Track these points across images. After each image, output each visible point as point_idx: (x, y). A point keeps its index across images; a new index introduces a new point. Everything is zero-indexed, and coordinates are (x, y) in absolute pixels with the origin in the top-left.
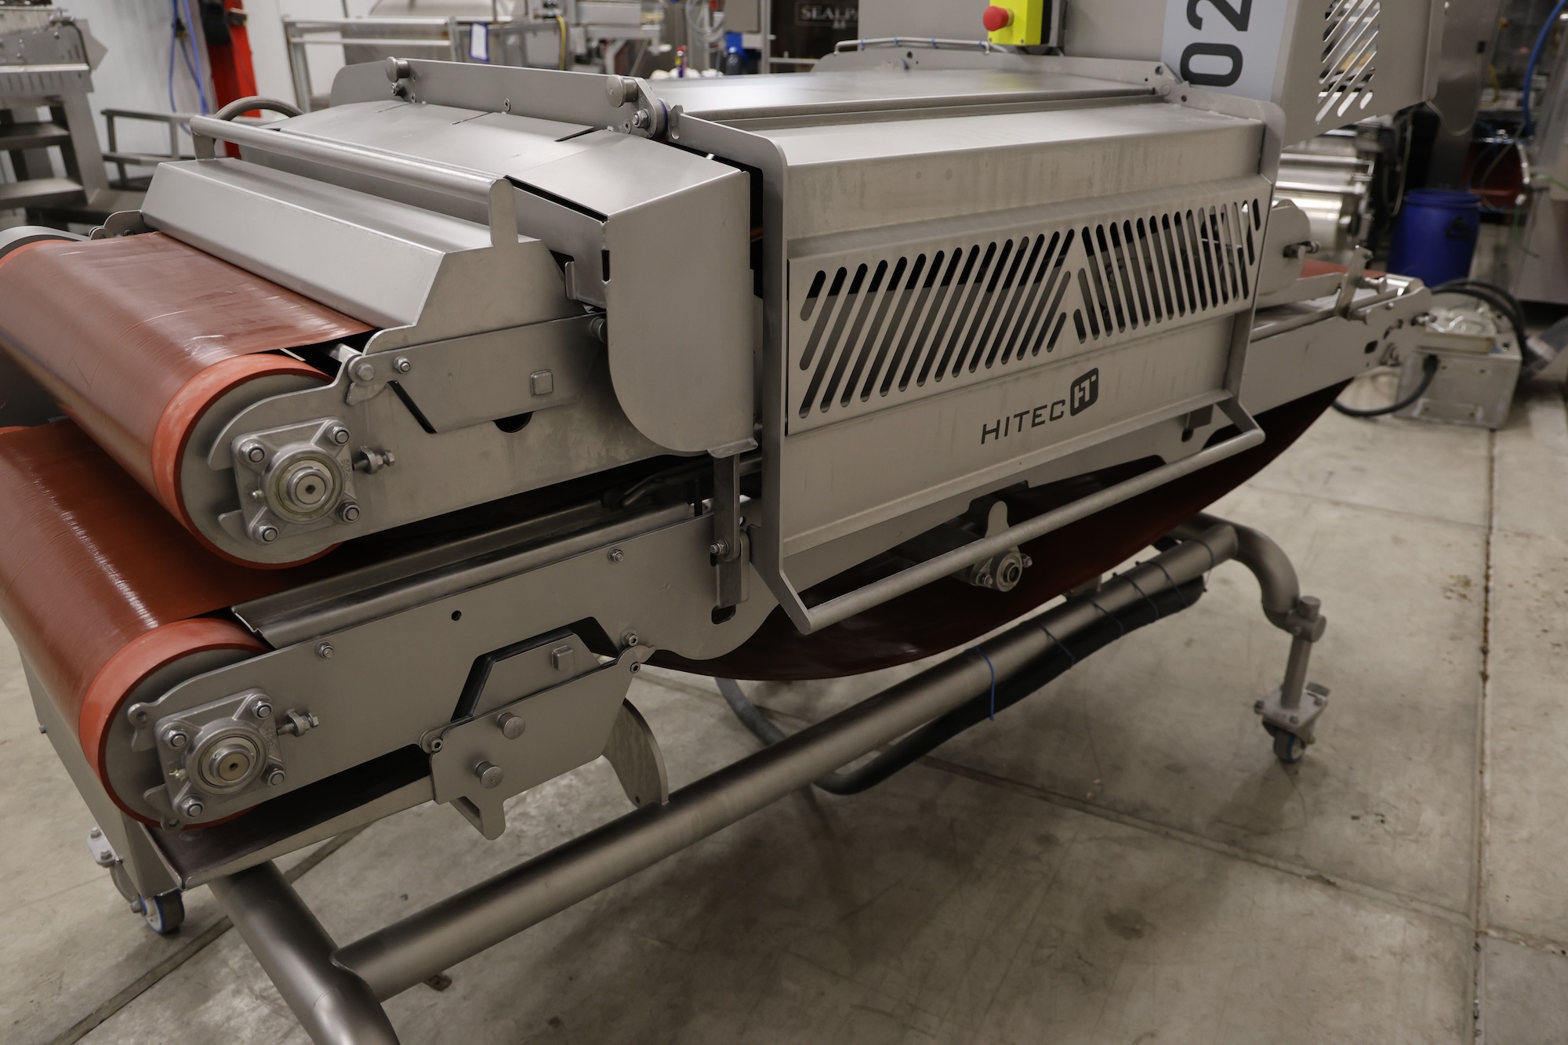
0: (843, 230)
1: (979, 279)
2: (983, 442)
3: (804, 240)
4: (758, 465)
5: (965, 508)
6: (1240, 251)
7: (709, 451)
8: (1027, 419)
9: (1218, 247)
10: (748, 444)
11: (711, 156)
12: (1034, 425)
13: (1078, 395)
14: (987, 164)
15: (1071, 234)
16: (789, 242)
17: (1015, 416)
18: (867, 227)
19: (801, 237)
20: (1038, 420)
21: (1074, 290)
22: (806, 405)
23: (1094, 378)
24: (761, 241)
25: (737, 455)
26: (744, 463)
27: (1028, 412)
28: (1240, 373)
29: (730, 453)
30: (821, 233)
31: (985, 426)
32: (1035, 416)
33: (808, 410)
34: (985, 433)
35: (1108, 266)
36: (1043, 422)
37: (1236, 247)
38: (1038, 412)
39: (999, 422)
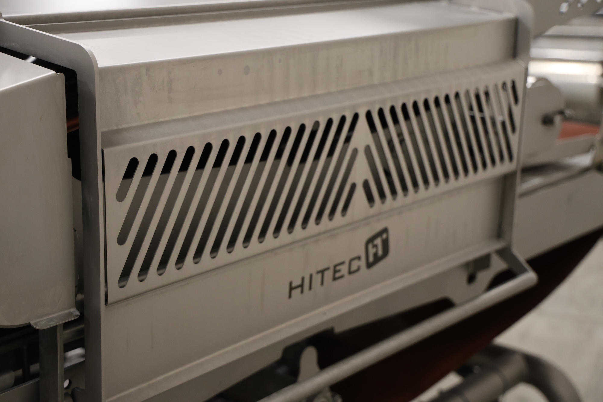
0: (153, 121)
1: (279, 155)
2: (290, 296)
3: (118, 131)
4: (82, 331)
5: (277, 355)
6: (503, 124)
7: (32, 323)
8: (329, 275)
9: (483, 120)
10: (71, 313)
11: (32, 59)
12: (335, 279)
13: (372, 251)
14: (280, 61)
15: (356, 117)
16: (103, 134)
17: (318, 272)
18: (175, 118)
19: (115, 128)
20: (338, 275)
21: (361, 161)
22: (126, 274)
23: (384, 236)
24: (77, 132)
25: (60, 325)
26: (67, 331)
27: (328, 269)
28: (511, 224)
29: (53, 324)
30: (134, 124)
31: (291, 283)
32: (335, 271)
33: (127, 280)
34: (291, 289)
35: (390, 143)
36: (342, 277)
37: (499, 120)
38: (338, 268)
39: (303, 279)
